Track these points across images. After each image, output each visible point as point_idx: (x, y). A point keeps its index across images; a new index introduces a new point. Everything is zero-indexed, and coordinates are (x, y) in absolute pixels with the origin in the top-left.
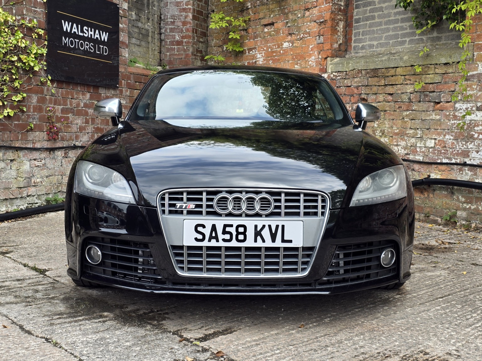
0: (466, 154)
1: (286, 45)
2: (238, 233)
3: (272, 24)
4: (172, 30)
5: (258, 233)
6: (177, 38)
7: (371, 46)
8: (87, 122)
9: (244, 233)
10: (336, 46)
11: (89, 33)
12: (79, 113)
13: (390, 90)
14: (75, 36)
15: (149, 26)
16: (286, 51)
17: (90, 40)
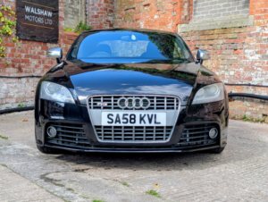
0: (250, 79)
1: (156, 17)
2: (131, 119)
3: (148, 5)
4: (92, 9)
5: (142, 119)
6: (96, 14)
7: (203, 17)
8: (40, 62)
9: (134, 119)
10: (183, 17)
11: (41, 12)
12: (35, 58)
13: (211, 42)
14: (33, 14)
15: (78, 7)
16: (156, 21)
17: (41, 16)
